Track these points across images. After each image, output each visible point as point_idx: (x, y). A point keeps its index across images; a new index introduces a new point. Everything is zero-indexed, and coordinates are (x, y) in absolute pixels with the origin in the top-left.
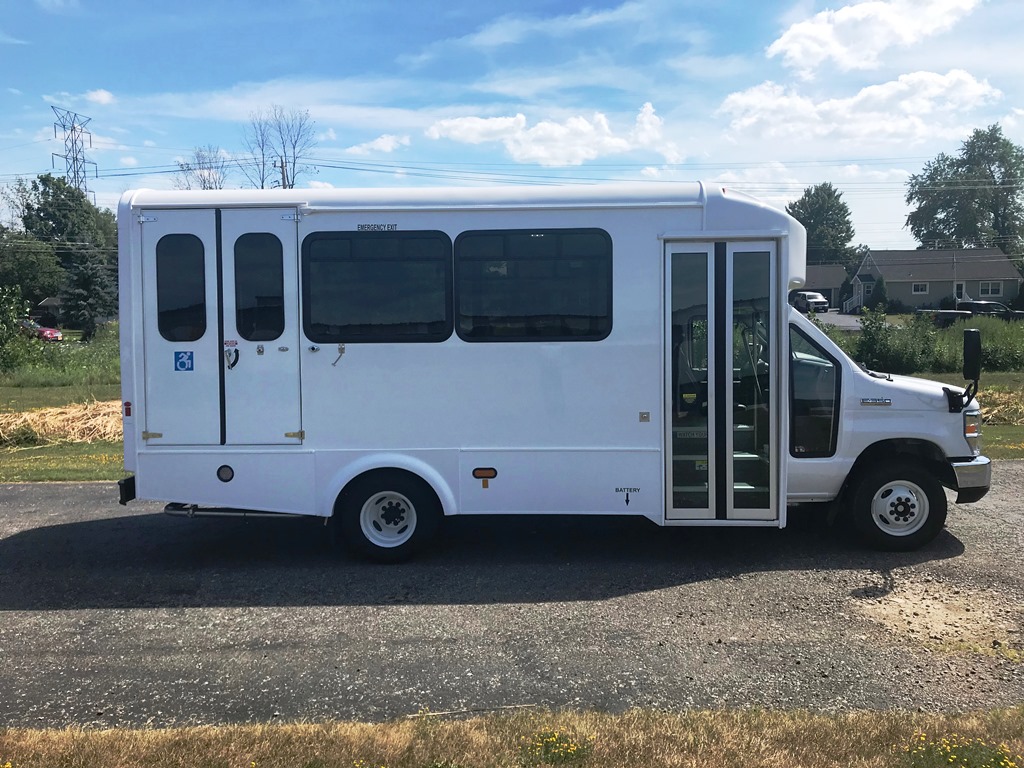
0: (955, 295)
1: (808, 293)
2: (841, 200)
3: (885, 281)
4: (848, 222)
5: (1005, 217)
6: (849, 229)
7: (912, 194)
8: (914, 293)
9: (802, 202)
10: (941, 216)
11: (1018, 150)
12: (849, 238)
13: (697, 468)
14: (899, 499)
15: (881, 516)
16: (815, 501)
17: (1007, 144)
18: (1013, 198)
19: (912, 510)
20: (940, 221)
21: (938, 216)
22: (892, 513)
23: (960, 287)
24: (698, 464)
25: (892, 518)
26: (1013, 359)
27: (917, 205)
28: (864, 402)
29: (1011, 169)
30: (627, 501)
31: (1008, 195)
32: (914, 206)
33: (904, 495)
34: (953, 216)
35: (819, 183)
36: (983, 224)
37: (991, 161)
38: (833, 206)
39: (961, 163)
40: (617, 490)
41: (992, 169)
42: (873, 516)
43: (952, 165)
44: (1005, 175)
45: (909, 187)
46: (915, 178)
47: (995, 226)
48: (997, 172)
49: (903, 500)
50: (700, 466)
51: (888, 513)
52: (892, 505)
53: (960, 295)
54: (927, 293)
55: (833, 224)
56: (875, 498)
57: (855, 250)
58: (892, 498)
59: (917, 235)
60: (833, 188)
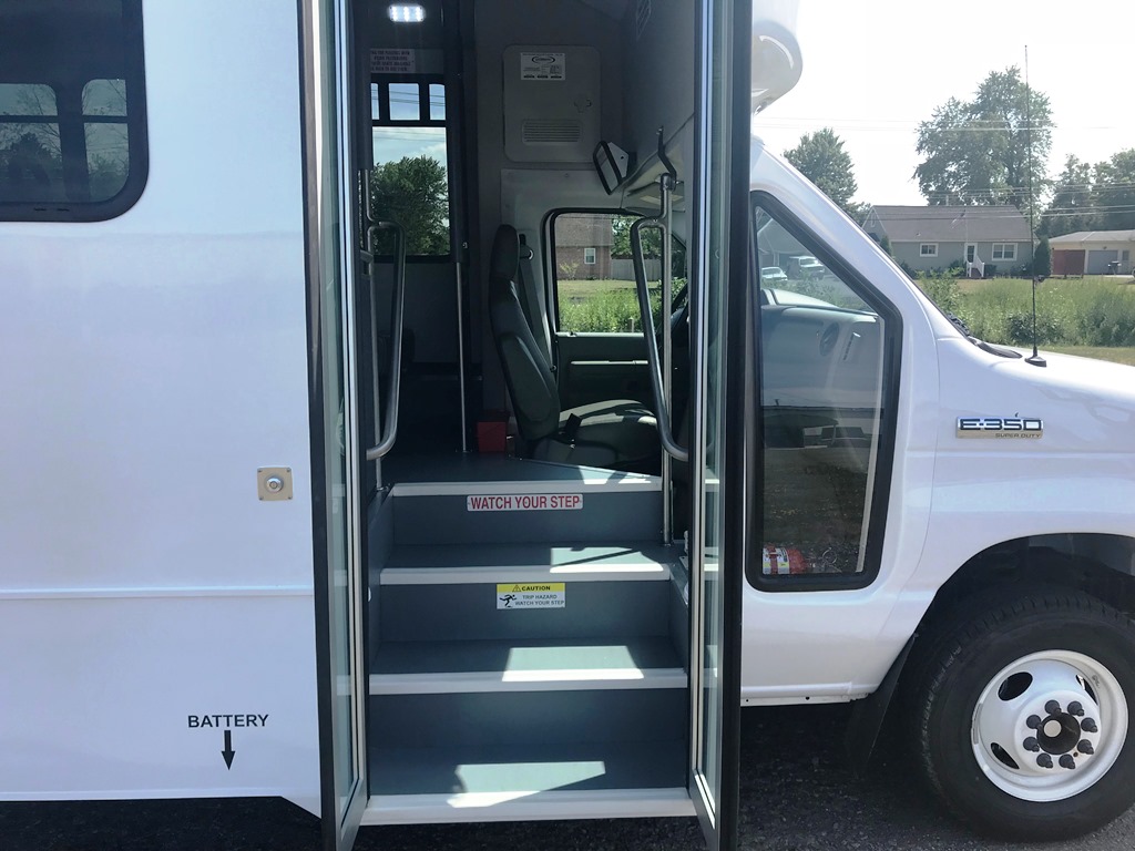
0: (966, 258)
1: (800, 258)
2: (843, 150)
3: (890, 241)
4: (851, 175)
5: (1020, 172)
6: (851, 183)
7: (921, 143)
8: (921, 255)
9: (800, 151)
10: (952, 168)
11: (1037, 96)
12: (850, 193)
13: (501, 605)
14: (1051, 706)
15: (995, 747)
16: (812, 701)
17: (1026, 89)
18: (1030, 152)
19: (1084, 735)
20: (951, 175)
21: (949, 169)
22: (1029, 745)
23: (971, 249)
24: (502, 592)
25: (1030, 757)
26: (1050, 329)
27: (926, 155)
28: (966, 426)
29: (1029, 116)
30: (229, 755)
31: (1024, 147)
32: (923, 158)
33: (1067, 691)
34: (964, 170)
35: (819, 129)
36: (996, 180)
37: (1007, 109)
38: (834, 155)
39: (974, 109)
40: (193, 721)
41: (1009, 116)
42: (977, 749)
43: (966, 110)
44: (1021, 124)
45: (918, 135)
46: (924, 124)
47: (1009, 181)
48: (1013, 121)
49: (1064, 710)
50: (509, 598)
51: (1019, 741)
52: (1033, 722)
53: (971, 259)
54: (936, 255)
55: (834, 176)
56: (982, 700)
57: (857, 207)
58: (1031, 703)
59: (926, 191)
60: (835, 136)
